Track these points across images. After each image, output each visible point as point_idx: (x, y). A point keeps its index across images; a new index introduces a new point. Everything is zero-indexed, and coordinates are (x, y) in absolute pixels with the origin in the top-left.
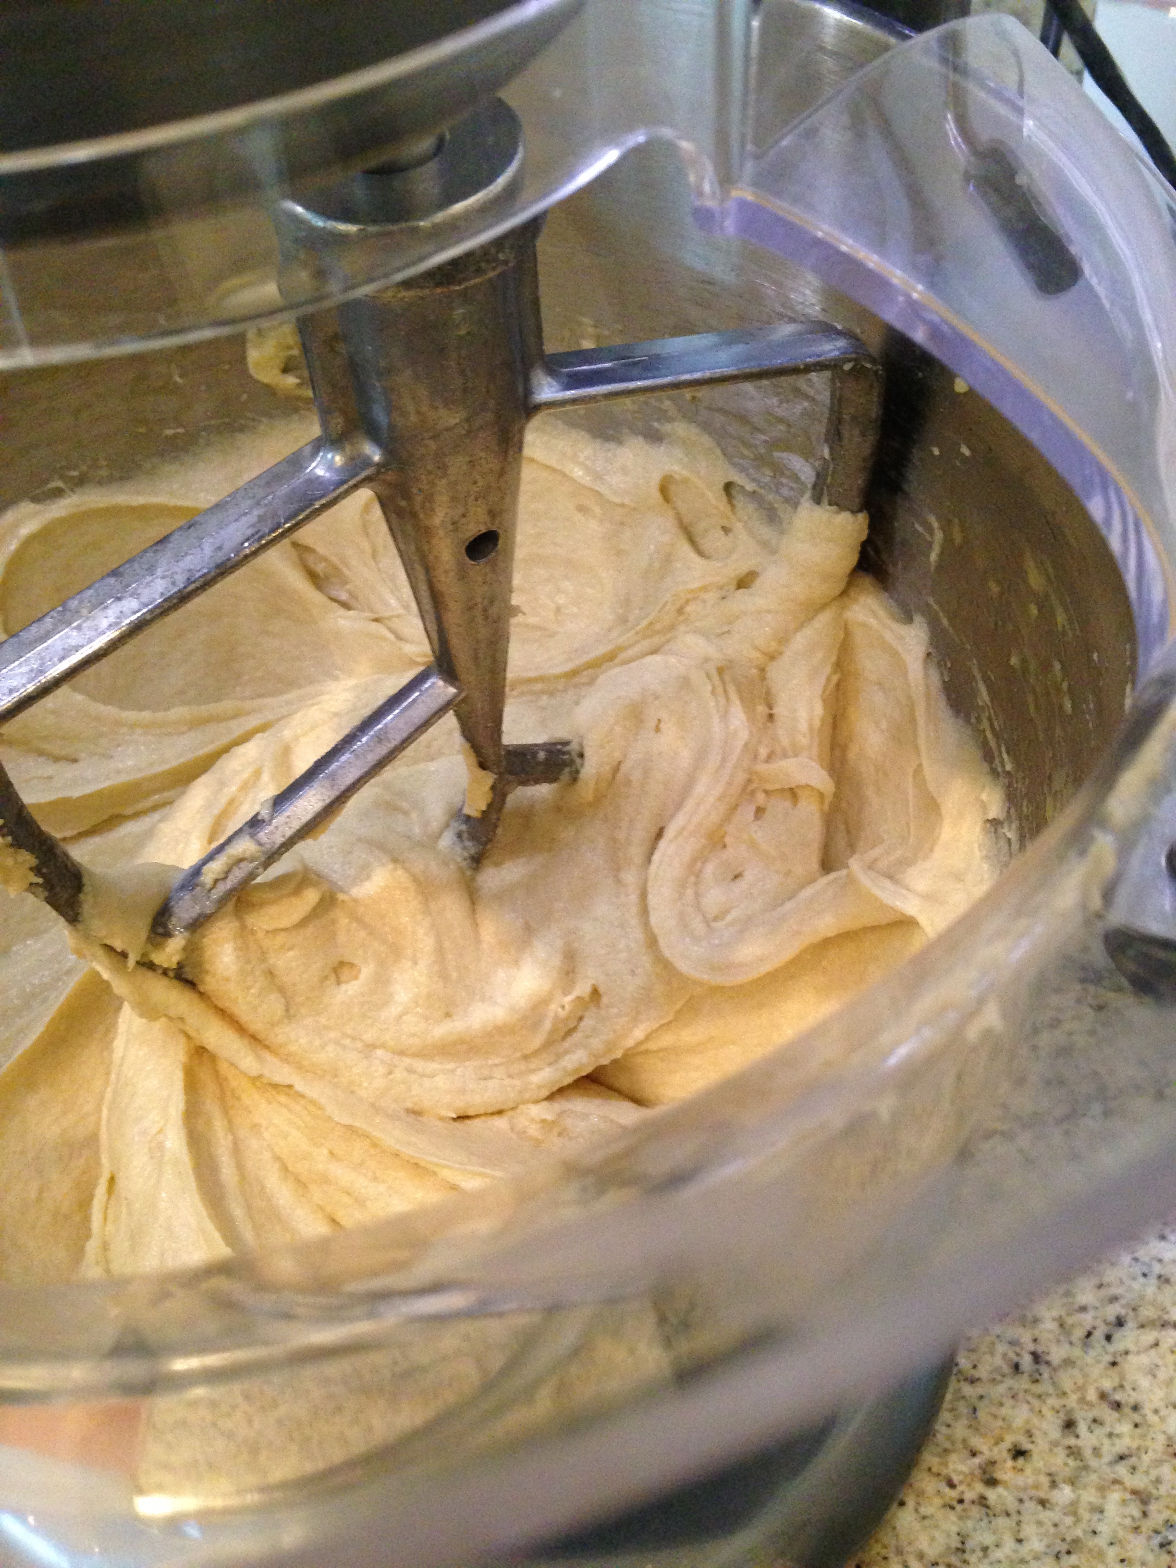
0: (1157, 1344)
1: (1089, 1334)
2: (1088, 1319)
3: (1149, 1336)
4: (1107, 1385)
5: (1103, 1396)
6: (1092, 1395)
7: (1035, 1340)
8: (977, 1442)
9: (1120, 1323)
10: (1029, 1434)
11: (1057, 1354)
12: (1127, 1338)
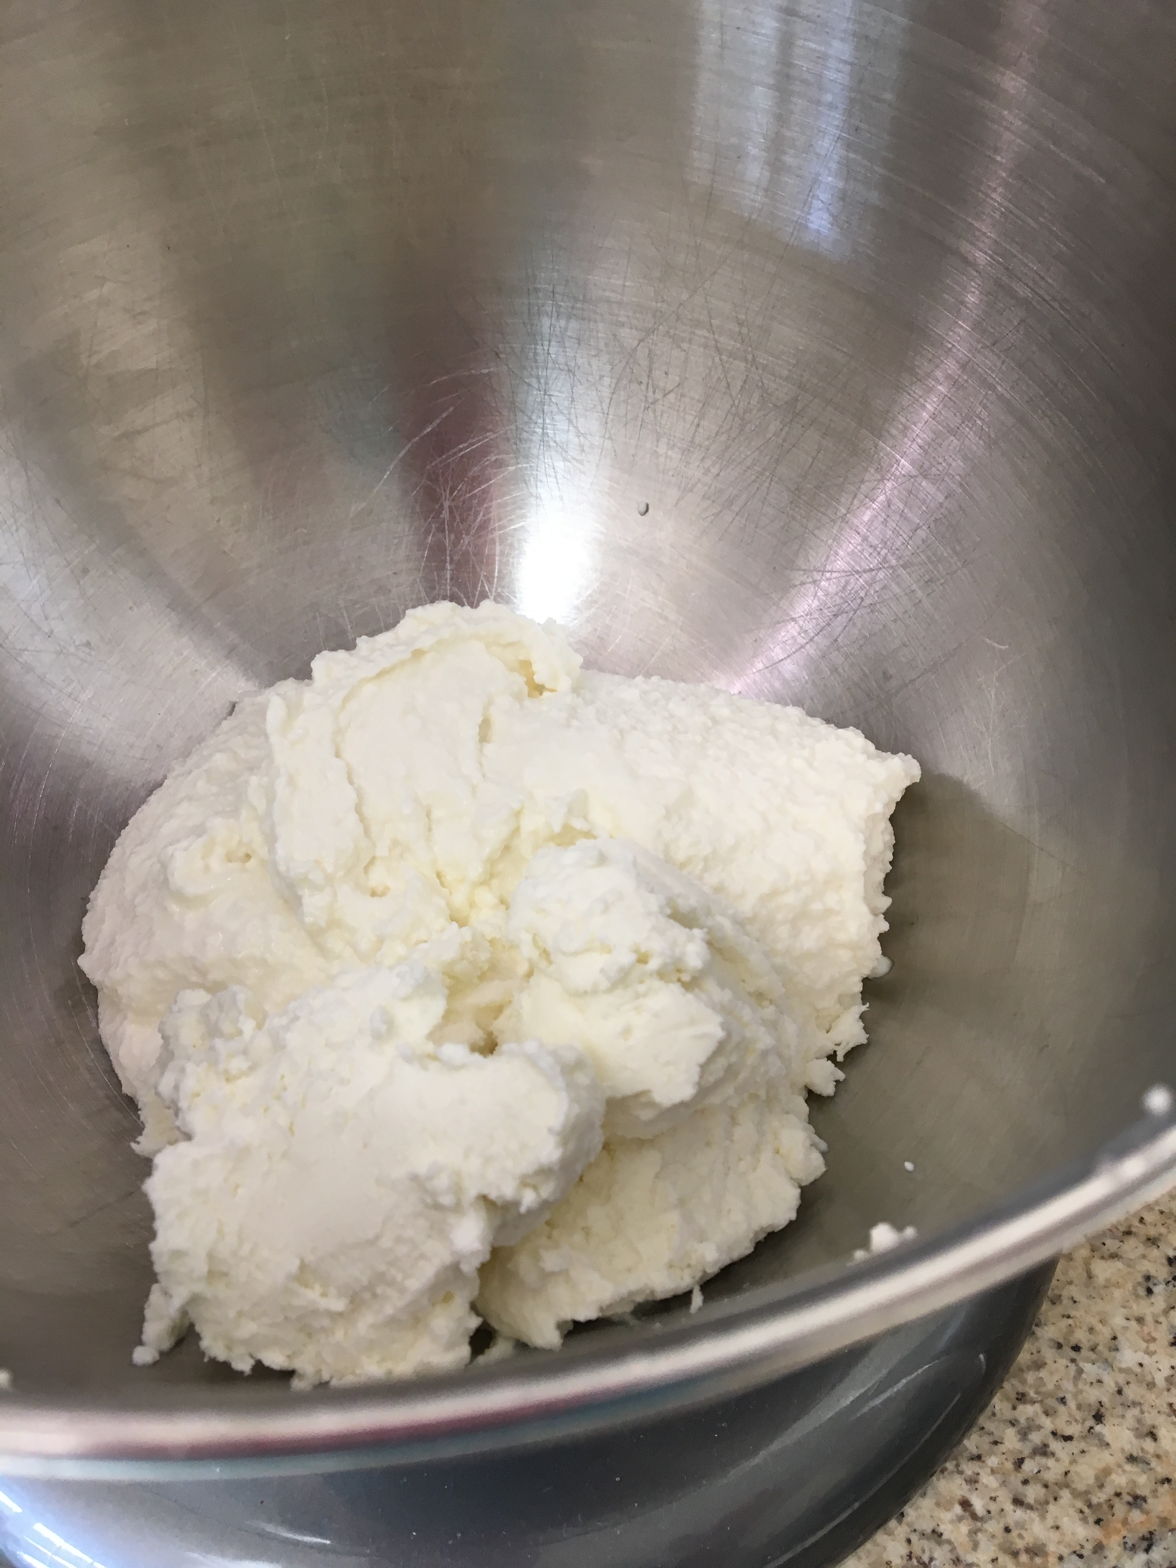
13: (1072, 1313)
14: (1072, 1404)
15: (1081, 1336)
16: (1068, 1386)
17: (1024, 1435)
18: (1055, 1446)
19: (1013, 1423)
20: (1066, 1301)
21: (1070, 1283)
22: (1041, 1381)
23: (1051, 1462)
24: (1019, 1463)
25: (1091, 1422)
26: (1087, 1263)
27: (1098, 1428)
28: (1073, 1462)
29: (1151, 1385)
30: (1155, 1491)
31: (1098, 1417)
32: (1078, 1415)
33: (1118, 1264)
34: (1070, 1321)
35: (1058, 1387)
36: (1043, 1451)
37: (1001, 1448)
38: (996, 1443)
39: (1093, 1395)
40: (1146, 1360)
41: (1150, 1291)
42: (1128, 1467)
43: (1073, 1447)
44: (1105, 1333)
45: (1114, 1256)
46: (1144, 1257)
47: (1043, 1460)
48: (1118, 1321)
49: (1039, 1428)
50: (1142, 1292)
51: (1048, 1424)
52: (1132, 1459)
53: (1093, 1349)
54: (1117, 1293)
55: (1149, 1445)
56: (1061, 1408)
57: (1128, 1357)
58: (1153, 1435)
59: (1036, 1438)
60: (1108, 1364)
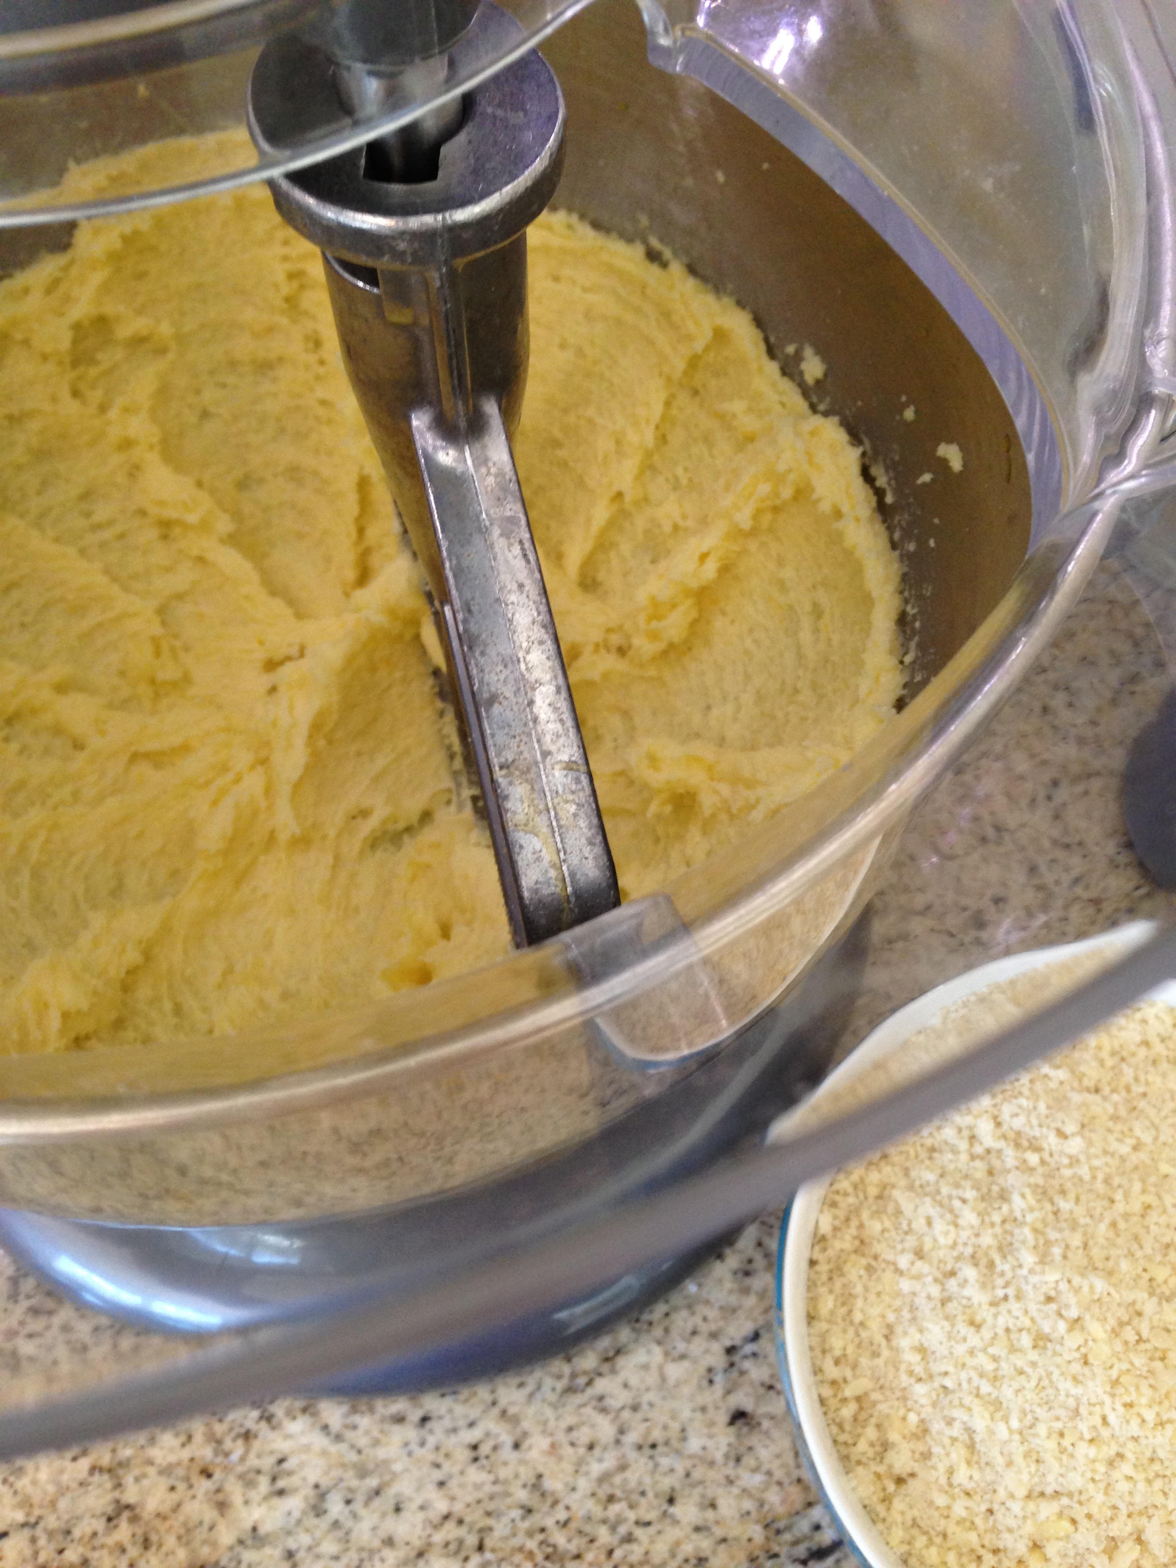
0: (1086, 793)
1: (1033, 800)
2: (1029, 786)
3: (1080, 788)
4: (1055, 833)
5: (1055, 843)
6: (1047, 844)
7: (992, 813)
8: (965, 901)
9: (1055, 783)
10: (1004, 884)
11: (1012, 820)
12: (1063, 794)
13: (650, 1416)
14: (650, 1495)
15: (657, 1435)
16: (648, 1480)
17: (613, 1529)
18: (639, 1532)
19: (604, 1521)
20: (645, 1407)
21: (648, 1389)
22: (625, 1481)
23: (634, 1547)
24: (610, 1553)
25: (665, 1506)
26: (661, 1369)
27: (672, 1510)
28: (652, 1542)
29: (712, 1464)
30: (714, 1552)
31: (671, 1501)
32: (655, 1502)
33: (686, 1364)
34: (648, 1424)
35: (640, 1483)
36: (629, 1539)
37: (596, 1544)
38: (592, 1541)
39: (666, 1483)
40: (709, 1443)
41: (711, 1382)
42: (694, 1536)
43: (651, 1530)
44: (675, 1426)
45: (683, 1357)
46: (707, 1351)
47: (627, 1547)
48: (686, 1414)
49: (625, 1520)
50: (705, 1383)
51: (632, 1516)
52: (697, 1529)
53: (667, 1443)
54: (686, 1390)
55: (710, 1514)
56: (643, 1501)
57: (694, 1444)
58: (713, 1506)
59: (622, 1530)
60: (678, 1452)
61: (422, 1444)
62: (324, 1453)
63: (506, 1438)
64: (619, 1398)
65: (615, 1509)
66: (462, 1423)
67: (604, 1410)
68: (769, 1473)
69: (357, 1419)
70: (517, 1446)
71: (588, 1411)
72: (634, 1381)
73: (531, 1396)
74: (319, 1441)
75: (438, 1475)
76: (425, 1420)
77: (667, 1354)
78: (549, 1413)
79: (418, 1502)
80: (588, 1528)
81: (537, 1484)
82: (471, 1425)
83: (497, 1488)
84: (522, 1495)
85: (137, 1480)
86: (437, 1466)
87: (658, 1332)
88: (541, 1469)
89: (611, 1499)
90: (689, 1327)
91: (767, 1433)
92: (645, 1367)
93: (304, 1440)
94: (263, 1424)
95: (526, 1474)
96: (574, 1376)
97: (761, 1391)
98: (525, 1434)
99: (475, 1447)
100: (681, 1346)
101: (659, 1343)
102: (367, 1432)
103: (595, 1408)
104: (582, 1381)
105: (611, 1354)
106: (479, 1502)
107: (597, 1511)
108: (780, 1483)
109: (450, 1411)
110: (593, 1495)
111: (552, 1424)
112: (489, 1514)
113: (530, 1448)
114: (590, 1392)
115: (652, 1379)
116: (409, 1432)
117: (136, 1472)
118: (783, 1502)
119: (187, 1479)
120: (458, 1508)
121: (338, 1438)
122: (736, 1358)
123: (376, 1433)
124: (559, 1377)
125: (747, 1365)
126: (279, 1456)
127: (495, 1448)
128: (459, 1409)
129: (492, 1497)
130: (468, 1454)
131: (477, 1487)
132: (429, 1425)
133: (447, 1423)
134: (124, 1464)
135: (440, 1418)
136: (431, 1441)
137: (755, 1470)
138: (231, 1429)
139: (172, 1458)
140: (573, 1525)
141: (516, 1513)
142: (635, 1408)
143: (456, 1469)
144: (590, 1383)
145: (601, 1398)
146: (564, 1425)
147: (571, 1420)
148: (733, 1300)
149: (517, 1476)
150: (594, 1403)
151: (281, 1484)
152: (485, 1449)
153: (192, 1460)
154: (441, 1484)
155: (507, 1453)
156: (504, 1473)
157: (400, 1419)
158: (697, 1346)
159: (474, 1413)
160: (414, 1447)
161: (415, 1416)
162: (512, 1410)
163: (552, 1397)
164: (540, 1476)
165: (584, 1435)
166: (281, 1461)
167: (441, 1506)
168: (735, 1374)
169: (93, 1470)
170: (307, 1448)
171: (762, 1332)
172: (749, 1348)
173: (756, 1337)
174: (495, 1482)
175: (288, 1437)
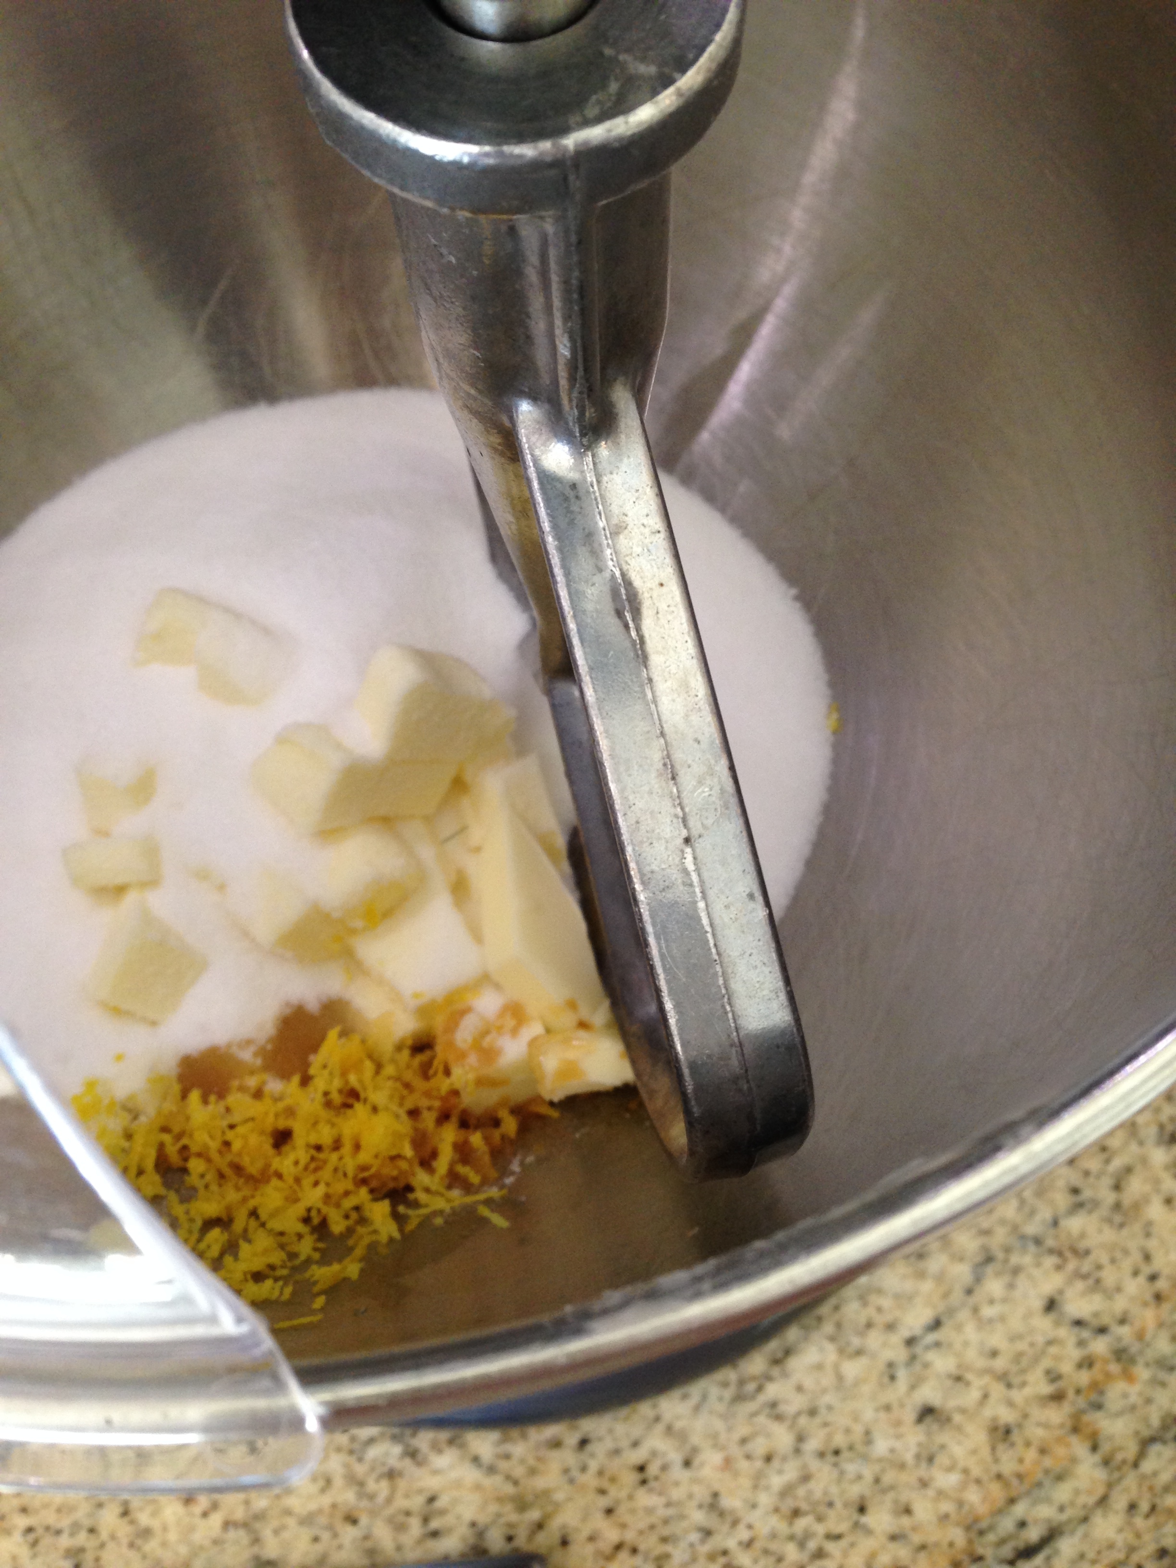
13: (829, 1420)
14: (839, 1505)
15: (839, 1440)
16: (834, 1490)
17: (802, 1545)
18: (830, 1547)
19: (791, 1538)
20: (823, 1411)
21: (824, 1391)
22: (810, 1492)
25: (855, 1516)
26: (836, 1367)
27: (864, 1519)
28: (846, 1556)
29: (902, 1466)
31: (862, 1510)
32: (845, 1513)
33: (863, 1361)
34: (828, 1429)
35: (826, 1493)
36: (820, 1554)
39: (855, 1491)
40: (898, 1445)
41: (892, 1378)
42: (891, 1546)
43: (843, 1543)
44: (858, 1429)
45: (859, 1353)
46: (885, 1345)
48: (869, 1414)
49: (814, 1535)
50: (886, 1380)
51: (820, 1529)
52: (893, 1538)
53: (851, 1448)
54: (866, 1389)
55: (905, 1521)
56: (831, 1512)
57: (881, 1446)
58: (908, 1511)
59: (812, 1545)
60: (865, 1458)
61: (584, 1469)
62: (478, 1487)
63: (675, 1457)
64: (794, 1404)
65: (802, 1524)
66: (625, 1443)
67: (779, 1418)
68: (966, 1471)
69: (508, 1447)
70: (687, 1463)
71: (762, 1419)
72: (809, 1383)
73: (697, 1409)
74: (470, 1475)
75: (603, 1502)
76: (584, 1443)
77: (841, 1351)
78: (719, 1425)
79: (585, 1533)
80: (774, 1546)
81: (713, 1504)
82: (635, 1444)
83: (670, 1512)
84: (699, 1517)
85: (276, 1532)
86: (602, 1492)
87: (828, 1328)
88: (717, 1487)
89: (796, 1513)
90: (863, 1320)
91: (959, 1429)
92: (819, 1367)
93: (454, 1475)
94: (408, 1462)
95: (701, 1493)
96: (742, 1382)
97: (949, 1383)
98: (695, 1450)
99: (641, 1468)
100: (856, 1342)
101: (832, 1339)
102: (522, 1461)
103: (769, 1416)
104: (751, 1387)
105: (780, 1355)
106: (652, 1527)
107: (782, 1527)
108: (978, 1481)
109: (610, 1431)
110: (777, 1510)
111: (723, 1437)
112: (664, 1540)
113: (702, 1465)
114: (762, 1398)
115: (828, 1380)
116: (568, 1456)
117: (275, 1523)
118: (984, 1500)
119: (330, 1528)
120: (630, 1536)
121: (491, 1470)
122: (918, 1349)
123: (531, 1462)
124: (725, 1385)
125: (931, 1356)
126: (428, 1494)
127: (664, 1468)
128: (620, 1429)
129: (666, 1522)
130: (634, 1477)
131: (650, 1511)
132: (589, 1448)
133: (610, 1443)
134: (260, 1517)
135: (600, 1439)
136: (594, 1466)
137: (950, 1469)
138: (373, 1469)
139: (312, 1506)
140: (758, 1545)
141: (694, 1537)
142: (813, 1412)
143: (623, 1494)
144: (760, 1389)
145: (774, 1405)
146: (736, 1436)
147: (743, 1430)
148: (908, 1286)
149: (690, 1496)
150: (767, 1411)
151: (434, 1524)
152: (653, 1469)
153: (334, 1506)
154: (609, 1511)
155: (677, 1472)
156: (676, 1494)
157: (556, 1444)
158: (874, 1340)
159: (636, 1431)
160: (575, 1473)
161: (572, 1439)
162: (679, 1425)
163: (721, 1408)
164: (716, 1495)
165: (759, 1446)
166: (432, 1500)
167: (611, 1535)
168: (917, 1367)
169: (227, 1525)
170: (458, 1484)
171: (944, 1319)
172: (931, 1338)
173: (937, 1324)
174: (668, 1505)
175: (436, 1472)
